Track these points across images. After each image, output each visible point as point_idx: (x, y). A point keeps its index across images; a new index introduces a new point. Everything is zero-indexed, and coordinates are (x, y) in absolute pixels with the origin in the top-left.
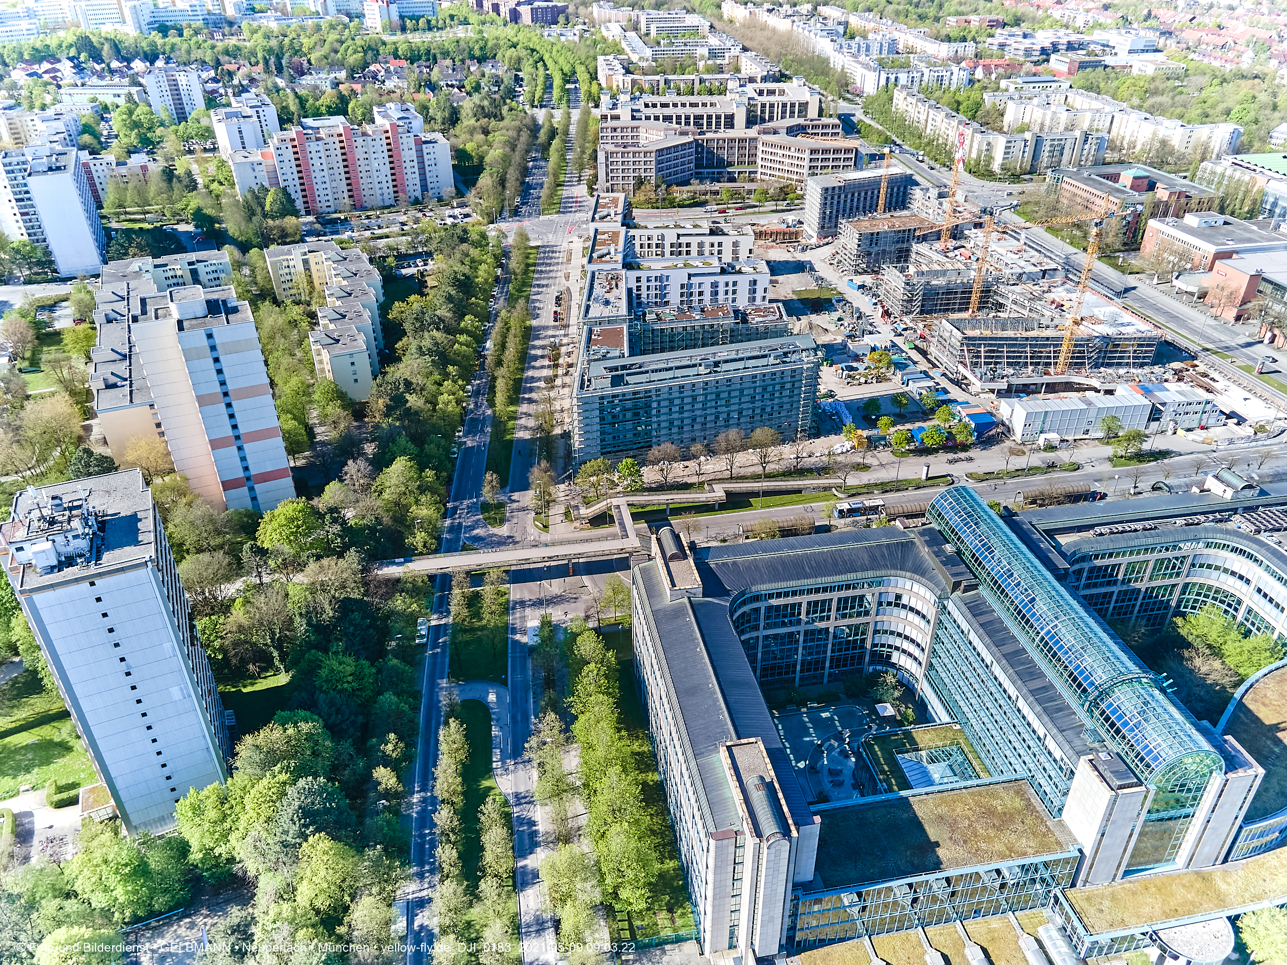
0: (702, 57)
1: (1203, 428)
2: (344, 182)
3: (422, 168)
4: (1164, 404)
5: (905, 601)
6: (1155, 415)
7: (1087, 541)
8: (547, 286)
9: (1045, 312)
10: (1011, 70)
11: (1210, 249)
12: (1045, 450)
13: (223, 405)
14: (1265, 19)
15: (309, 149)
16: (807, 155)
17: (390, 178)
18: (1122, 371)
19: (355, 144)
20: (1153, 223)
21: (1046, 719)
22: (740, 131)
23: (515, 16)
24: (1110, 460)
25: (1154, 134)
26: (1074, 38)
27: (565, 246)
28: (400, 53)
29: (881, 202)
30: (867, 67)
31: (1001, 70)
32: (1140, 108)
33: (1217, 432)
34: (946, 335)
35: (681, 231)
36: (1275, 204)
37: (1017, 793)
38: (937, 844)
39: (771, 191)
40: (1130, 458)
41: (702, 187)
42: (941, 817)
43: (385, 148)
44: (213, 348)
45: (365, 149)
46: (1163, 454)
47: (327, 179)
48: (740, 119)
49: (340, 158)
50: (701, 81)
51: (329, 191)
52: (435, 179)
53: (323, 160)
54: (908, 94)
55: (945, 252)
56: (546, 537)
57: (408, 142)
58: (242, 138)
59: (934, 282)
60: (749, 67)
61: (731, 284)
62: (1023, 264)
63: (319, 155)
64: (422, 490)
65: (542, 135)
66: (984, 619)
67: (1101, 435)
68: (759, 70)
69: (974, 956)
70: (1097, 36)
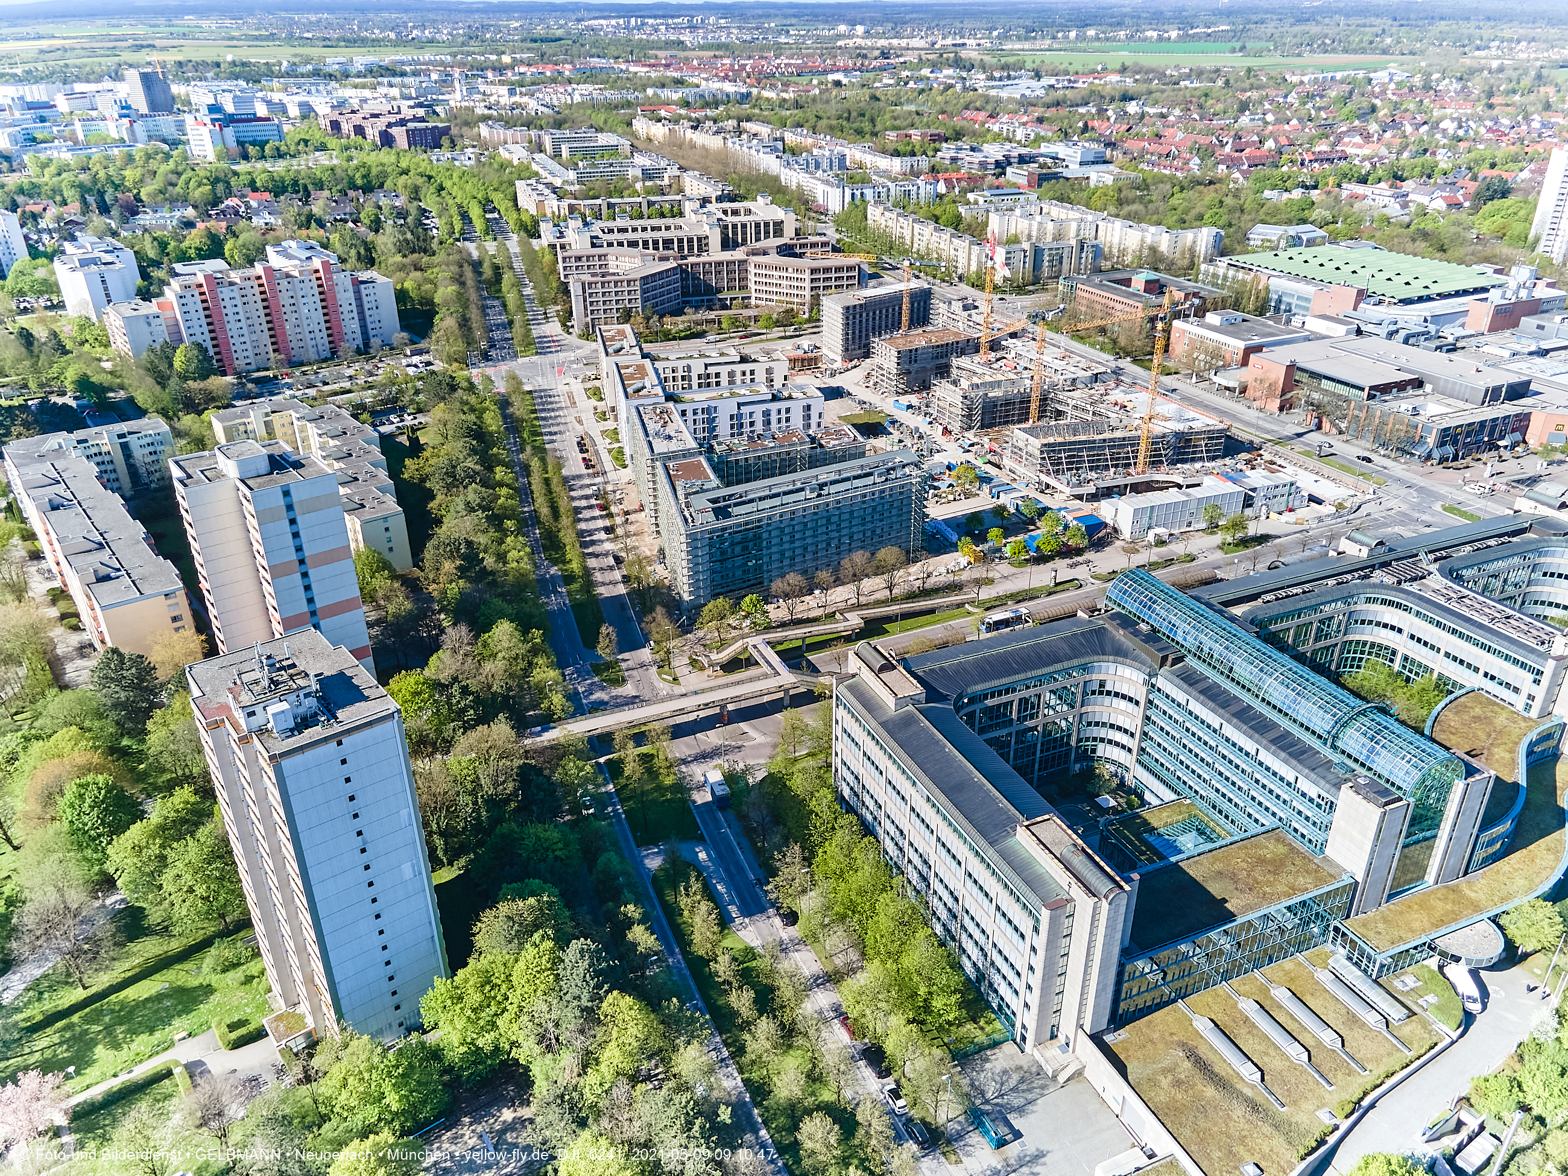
0: (636, 179)
1: (1291, 510)
2: (267, 333)
3: (361, 312)
4: (1254, 490)
5: (1108, 687)
6: (1248, 502)
7: (1258, 608)
8: (560, 433)
9: (1110, 414)
10: (974, 183)
11: (1241, 345)
12: (1156, 546)
13: (299, 575)
14: (1200, 125)
15: (221, 296)
16: (807, 276)
17: (323, 326)
18: (1198, 465)
19: (279, 288)
20: (1177, 324)
21: (1294, 762)
22: (716, 254)
23: (387, 140)
24: (1220, 547)
25: (1142, 240)
26: (1024, 151)
27: (561, 389)
28: (258, 184)
29: (905, 318)
30: (827, 182)
31: (964, 184)
32: (1117, 216)
33: (1303, 513)
34: (1021, 444)
35: (708, 361)
36: (1279, 301)
37: (1278, 840)
38: (1224, 900)
39: (775, 316)
40: (1236, 545)
41: (699, 316)
42: (1220, 873)
43: (316, 290)
44: (290, 507)
45: (291, 293)
46: (1263, 539)
47: (245, 331)
48: (715, 240)
49: (260, 305)
50: (650, 204)
51: (248, 346)
52: (377, 325)
53: (239, 309)
54: (885, 209)
55: (989, 364)
56: (678, 690)
57: (343, 280)
58: (106, 289)
59: (990, 395)
60: (695, 188)
61: (783, 411)
62: (1073, 369)
63: (234, 302)
64: (535, 651)
65: (487, 272)
66: (1202, 686)
67: (1203, 526)
68: (710, 189)
69: (1281, 994)
70: (1044, 148)
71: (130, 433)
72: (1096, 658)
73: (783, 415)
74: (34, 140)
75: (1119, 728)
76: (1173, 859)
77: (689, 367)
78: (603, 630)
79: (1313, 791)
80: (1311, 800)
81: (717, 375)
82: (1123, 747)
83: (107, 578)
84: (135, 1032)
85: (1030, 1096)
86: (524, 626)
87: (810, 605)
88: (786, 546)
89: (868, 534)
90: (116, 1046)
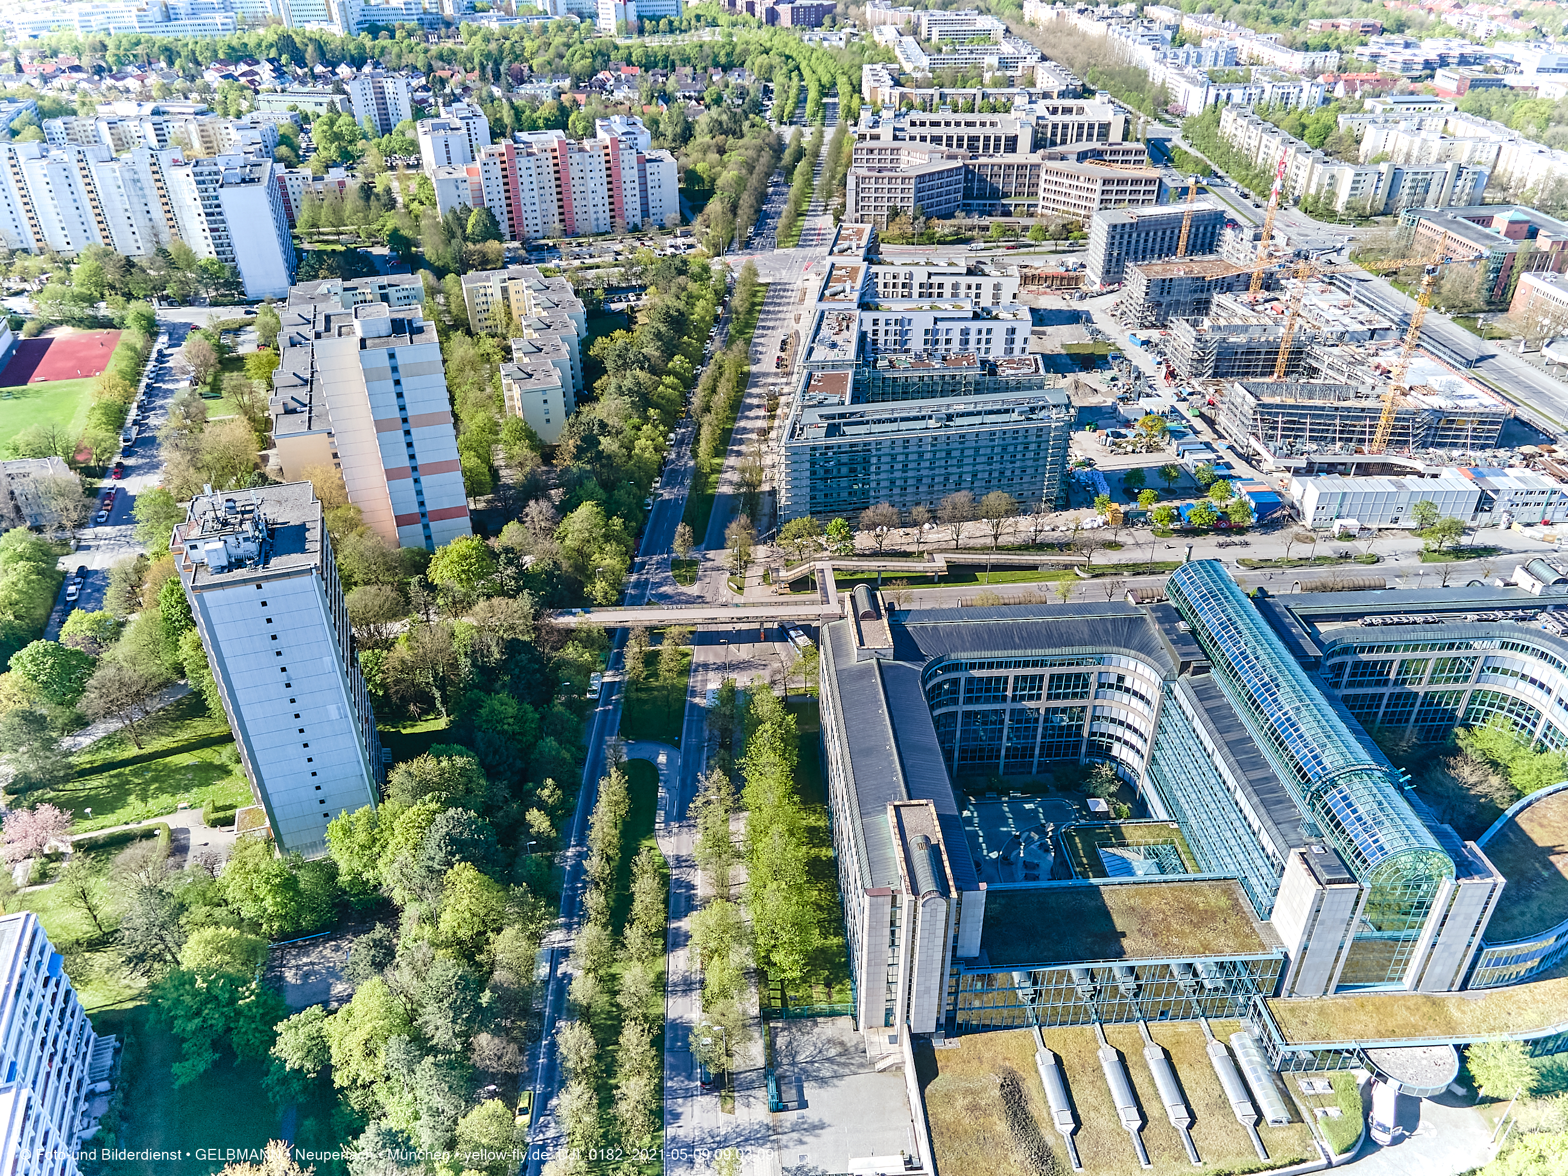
0: (990, 68)
1: (1546, 523)
2: (556, 204)
3: (644, 191)
4: (1501, 492)
5: (1128, 683)
7: (1354, 631)
8: (773, 328)
9: (1366, 379)
10: (1381, 87)
12: (1340, 538)
13: (402, 432)
15: (518, 166)
16: (1098, 187)
17: (607, 201)
18: (1456, 453)
19: (570, 161)
20: (1526, 278)
22: (1023, 155)
23: (772, 16)
24: (1420, 553)
25: (1550, 171)
26: (1468, 50)
27: (800, 284)
28: (634, 59)
29: (1182, 243)
30: (1193, 81)
31: (1367, 87)
32: (1537, 138)
33: (1564, 529)
35: (933, 270)
37: (1224, 892)
38: (1124, 935)
39: (1052, 228)
40: (1445, 553)
41: (969, 222)
42: (1132, 908)
43: (604, 166)
44: (395, 369)
45: (581, 167)
47: (536, 200)
48: (1025, 141)
49: (553, 176)
50: (985, 96)
51: (538, 214)
52: (658, 204)
53: (533, 179)
54: (1238, 115)
55: (1252, 306)
56: (739, 599)
57: (629, 159)
58: (448, 152)
59: (1231, 340)
60: (1045, 80)
61: (984, 332)
62: (1346, 320)
63: (529, 172)
64: (607, 538)
65: (787, 156)
66: (1210, 704)
67: (1413, 524)
68: (1057, 83)
69: (1153, 1056)
70: (1500, 48)
71: (390, 285)
72: (1115, 649)
73: (984, 336)
74: (474, 8)
75: (1136, 731)
76: (1094, 881)
77: (911, 274)
78: (680, 528)
79: (1270, 848)
80: (1268, 857)
81: (941, 286)
82: (1138, 751)
83: (294, 411)
84: (162, 790)
85: (841, 1071)
86: (609, 509)
88: (897, 474)
89: (995, 474)
90: (144, 799)
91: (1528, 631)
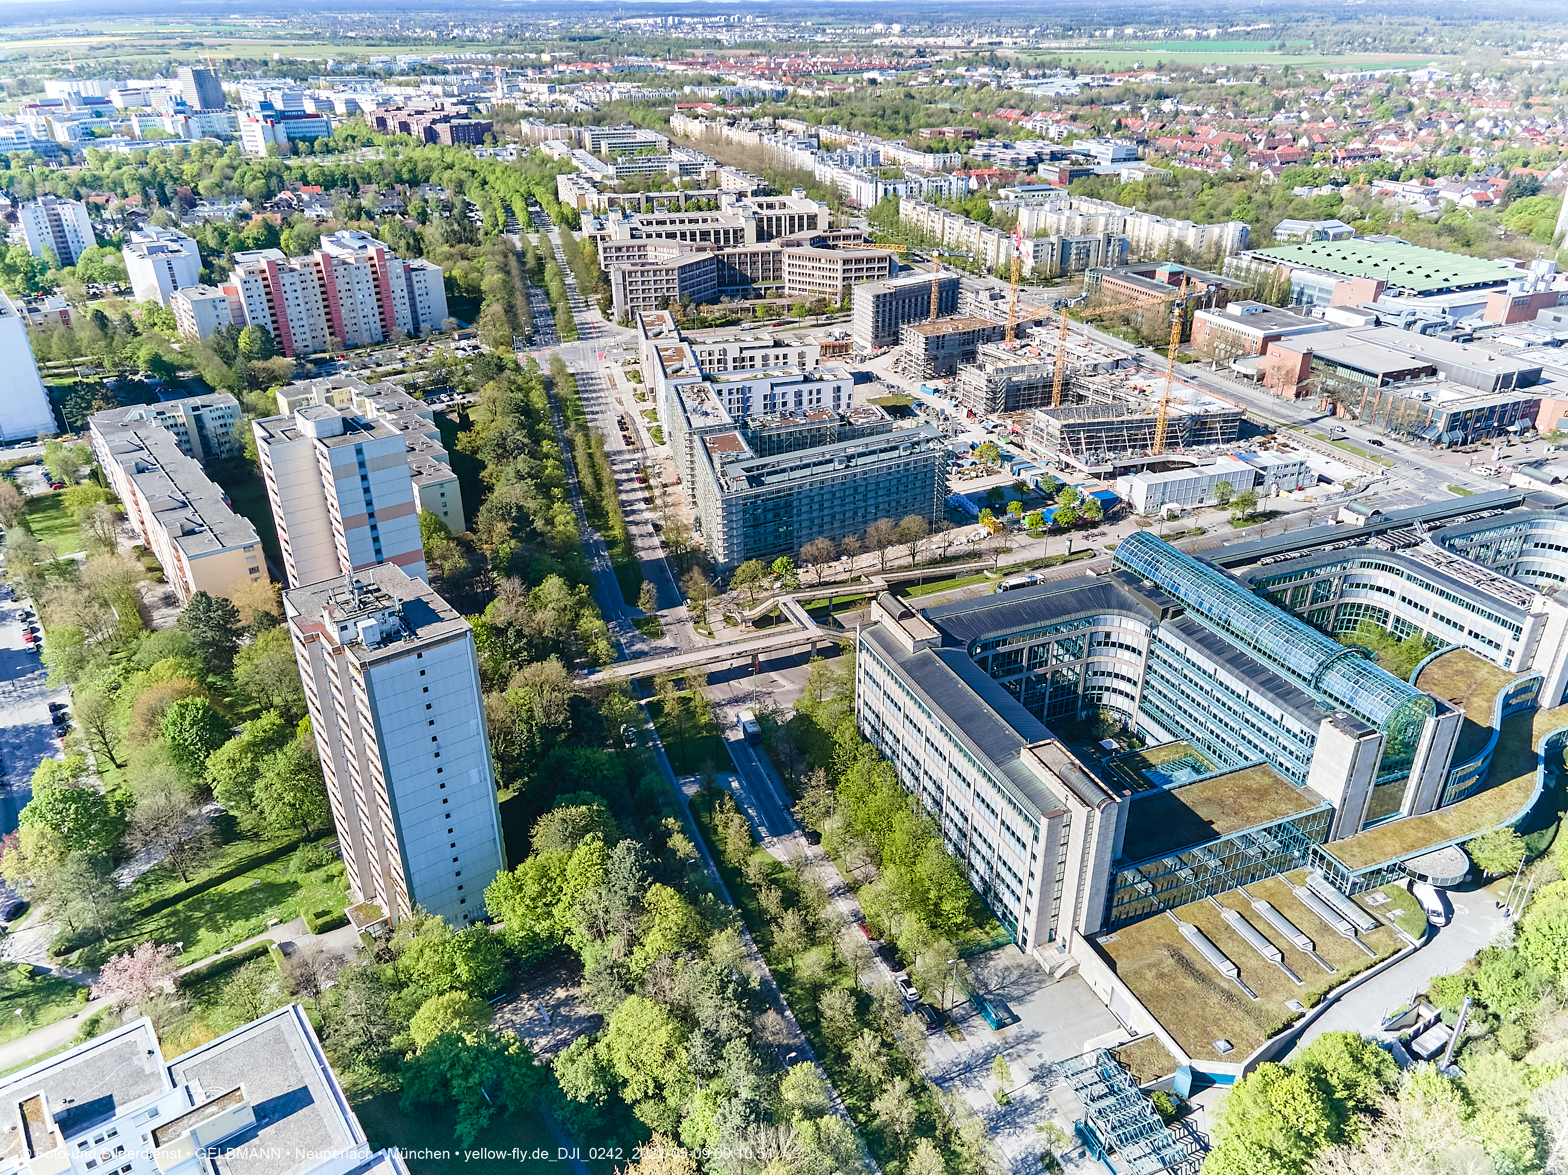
0: (673, 175)
1: (1300, 489)
2: (324, 317)
3: (412, 298)
4: (1264, 469)
5: (1113, 639)
6: (1259, 480)
7: (1256, 570)
8: (602, 412)
9: (1129, 398)
10: (1005, 179)
11: (1260, 334)
12: (1169, 520)
13: (368, 528)
14: (1234, 123)
15: (282, 282)
16: (839, 266)
17: (377, 311)
18: (1213, 447)
19: (336, 274)
20: (1198, 314)
22: (751, 245)
23: (431, 136)
24: (1229, 522)
25: (1169, 235)
26: (1056, 148)
27: (602, 372)
28: (310, 178)
29: (933, 307)
30: (861, 178)
31: (995, 180)
32: (1146, 211)
33: (1312, 492)
34: (1042, 425)
36: (1301, 293)
37: (1264, 773)
38: (1211, 822)
39: (808, 305)
40: (1246, 520)
41: (732, 305)
42: (1209, 799)
43: (371, 277)
44: (362, 465)
45: (347, 279)
46: (1271, 515)
47: (304, 315)
48: (751, 232)
49: (318, 290)
50: (688, 198)
51: (306, 329)
52: (427, 311)
53: (299, 294)
54: (917, 204)
55: (1014, 350)
56: (712, 641)
57: (396, 268)
58: (172, 275)
59: (1014, 379)
60: (731, 182)
61: (814, 392)
62: (1095, 356)
63: (294, 287)
65: (531, 262)
66: (1199, 635)
67: (1215, 502)
68: (745, 184)
69: (1261, 906)
70: (1077, 145)
71: (203, 406)
73: (814, 396)
75: (1123, 678)
76: (1166, 787)
77: (725, 350)
78: (645, 586)
79: (1296, 727)
80: (1295, 736)
81: (752, 359)
82: (1127, 695)
83: (192, 532)
84: (232, 918)
85: (1028, 989)
86: (572, 584)
87: (837, 569)
88: (815, 514)
89: (894, 504)
90: (217, 929)
91: (1369, 551)
